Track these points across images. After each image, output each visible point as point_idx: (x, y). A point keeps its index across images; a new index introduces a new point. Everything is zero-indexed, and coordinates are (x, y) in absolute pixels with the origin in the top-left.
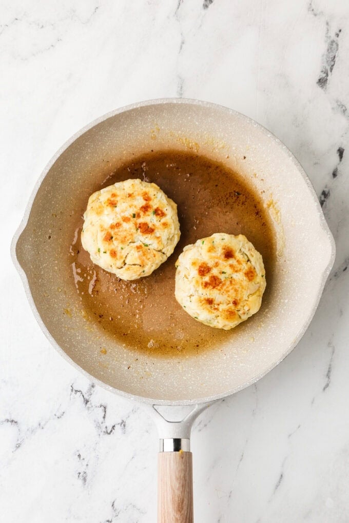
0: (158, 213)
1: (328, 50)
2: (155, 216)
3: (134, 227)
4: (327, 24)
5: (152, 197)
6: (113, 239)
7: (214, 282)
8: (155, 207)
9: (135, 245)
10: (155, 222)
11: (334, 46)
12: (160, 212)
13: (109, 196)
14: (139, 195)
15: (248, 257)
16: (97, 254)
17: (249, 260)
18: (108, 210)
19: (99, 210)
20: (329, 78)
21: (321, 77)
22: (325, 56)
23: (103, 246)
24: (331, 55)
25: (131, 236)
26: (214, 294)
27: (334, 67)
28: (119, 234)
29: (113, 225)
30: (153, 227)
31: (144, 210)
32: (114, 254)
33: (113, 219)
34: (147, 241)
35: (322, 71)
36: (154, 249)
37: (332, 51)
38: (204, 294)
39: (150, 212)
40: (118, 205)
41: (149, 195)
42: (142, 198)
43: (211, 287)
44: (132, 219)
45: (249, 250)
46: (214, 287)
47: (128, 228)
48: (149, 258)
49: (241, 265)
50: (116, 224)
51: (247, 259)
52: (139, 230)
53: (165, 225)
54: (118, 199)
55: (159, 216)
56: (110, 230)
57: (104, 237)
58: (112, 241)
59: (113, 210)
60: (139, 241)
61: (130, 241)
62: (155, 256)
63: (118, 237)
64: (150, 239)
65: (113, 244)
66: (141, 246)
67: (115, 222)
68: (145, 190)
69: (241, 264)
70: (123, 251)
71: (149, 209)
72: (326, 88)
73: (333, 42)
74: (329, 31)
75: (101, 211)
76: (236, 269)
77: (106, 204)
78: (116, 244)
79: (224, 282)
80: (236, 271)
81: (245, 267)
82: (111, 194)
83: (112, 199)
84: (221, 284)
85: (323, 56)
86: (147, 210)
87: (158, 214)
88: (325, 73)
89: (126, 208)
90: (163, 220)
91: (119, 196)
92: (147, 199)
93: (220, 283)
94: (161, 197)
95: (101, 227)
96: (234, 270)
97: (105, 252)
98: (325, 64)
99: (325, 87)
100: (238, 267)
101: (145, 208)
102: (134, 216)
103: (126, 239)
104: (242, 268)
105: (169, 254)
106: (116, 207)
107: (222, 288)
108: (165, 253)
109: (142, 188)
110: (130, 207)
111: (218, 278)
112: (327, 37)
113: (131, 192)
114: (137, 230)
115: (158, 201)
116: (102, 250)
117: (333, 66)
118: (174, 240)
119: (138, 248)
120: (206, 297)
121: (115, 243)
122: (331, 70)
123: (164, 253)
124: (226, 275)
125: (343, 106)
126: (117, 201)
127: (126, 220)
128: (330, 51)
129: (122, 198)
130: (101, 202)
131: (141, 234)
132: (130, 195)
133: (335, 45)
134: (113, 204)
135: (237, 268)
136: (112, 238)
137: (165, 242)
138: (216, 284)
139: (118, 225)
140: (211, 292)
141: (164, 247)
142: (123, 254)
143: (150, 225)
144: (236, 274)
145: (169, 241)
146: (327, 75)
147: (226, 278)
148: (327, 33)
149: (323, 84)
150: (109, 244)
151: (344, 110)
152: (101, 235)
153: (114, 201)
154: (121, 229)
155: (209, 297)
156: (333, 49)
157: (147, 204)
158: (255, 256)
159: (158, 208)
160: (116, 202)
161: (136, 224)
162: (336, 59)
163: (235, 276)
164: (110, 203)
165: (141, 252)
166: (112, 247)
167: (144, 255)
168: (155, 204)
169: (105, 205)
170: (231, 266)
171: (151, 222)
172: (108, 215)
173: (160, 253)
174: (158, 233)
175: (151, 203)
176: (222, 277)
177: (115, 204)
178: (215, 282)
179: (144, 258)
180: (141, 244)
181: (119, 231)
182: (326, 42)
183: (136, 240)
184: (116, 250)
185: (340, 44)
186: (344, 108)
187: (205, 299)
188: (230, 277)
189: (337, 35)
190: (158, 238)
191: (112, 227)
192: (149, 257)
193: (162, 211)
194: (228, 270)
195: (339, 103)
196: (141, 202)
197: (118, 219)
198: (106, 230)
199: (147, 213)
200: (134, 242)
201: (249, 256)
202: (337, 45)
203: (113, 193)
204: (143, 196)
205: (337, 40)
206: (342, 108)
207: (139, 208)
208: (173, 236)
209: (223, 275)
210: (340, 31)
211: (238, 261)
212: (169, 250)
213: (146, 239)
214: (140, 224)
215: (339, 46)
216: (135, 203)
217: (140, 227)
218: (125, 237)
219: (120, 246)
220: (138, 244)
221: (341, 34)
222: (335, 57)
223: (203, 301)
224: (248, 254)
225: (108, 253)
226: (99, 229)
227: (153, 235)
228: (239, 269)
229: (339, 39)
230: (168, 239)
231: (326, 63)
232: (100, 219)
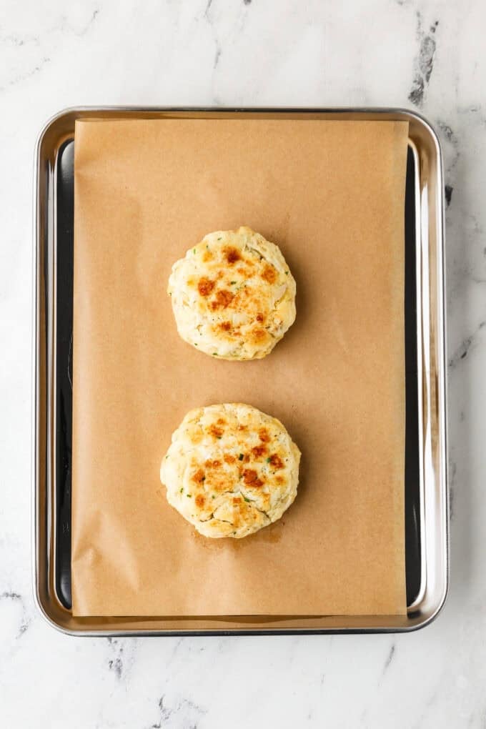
0: (275, 461)
1: (422, 51)
2: (269, 464)
3: (238, 473)
4: (418, 15)
5: (273, 438)
6: (205, 481)
7: (224, 301)
8: (273, 452)
9: (233, 495)
10: (267, 472)
11: (429, 46)
12: (277, 461)
13: (213, 420)
14: (254, 430)
15: (258, 252)
16: (178, 495)
17: (262, 257)
18: (208, 439)
19: (197, 436)
20: (425, 90)
21: (414, 89)
22: (418, 60)
23: (189, 487)
24: (427, 58)
25: (230, 484)
26: (229, 315)
27: (432, 73)
28: (215, 476)
29: (210, 463)
30: (263, 480)
31: (256, 453)
32: (200, 501)
33: (212, 454)
34: (249, 496)
35: (415, 81)
36: (256, 508)
37: (427, 52)
38: (216, 318)
39: (265, 457)
40: (224, 436)
41: (269, 434)
42: (258, 436)
43: (221, 307)
44: (237, 460)
45: (258, 243)
46: (226, 306)
47: (228, 472)
48: (247, 519)
49: (254, 267)
50: (215, 462)
51: (259, 257)
52: (243, 479)
53: (280, 480)
54: (226, 428)
55: (274, 467)
56: (204, 468)
57: (193, 474)
58: (203, 484)
59: (215, 442)
60: (239, 493)
61: (228, 490)
62: (255, 518)
63: (212, 480)
64: (254, 495)
65: (203, 488)
66: (240, 499)
67: (214, 458)
68: (264, 425)
69: (253, 265)
70: (214, 501)
71: (263, 454)
72: (422, 105)
73: (427, 39)
74: (421, 25)
75: (198, 438)
76: (248, 273)
77: (208, 431)
78: (207, 489)
79: (237, 296)
80: (250, 276)
81: (260, 268)
82: (218, 418)
83: (218, 426)
84: (234, 300)
85: (415, 59)
86: (260, 455)
87: (274, 464)
88: (419, 83)
89: (234, 443)
90: (279, 473)
91: (228, 424)
92: (265, 438)
93: (233, 297)
94: (284, 441)
95: (193, 460)
96: (246, 275)
97: (189, 496)
98: (419, 71)
99: (420, 103)
100: (250, 269)
101: (259, 451)
102: (241, 457)
103: (223, 486)
104: (256, 269)
105: (273, 520)
106: (220, 438)
107: (236, 304)
108: (270, 516)
109: (261, 421)
110: (239, 443)
111: (228, 293)
112: (419, 33)
113: (244, 424)
114: (241, 477)
115: (278, 444)
116: (186, 492)
117: (429, 73)
118: (286, 503)
119: (236, 501)
120: (220, 322)
121: (207, 487)
122: (428, 78)
123: (268, 516)
124: (237, 285)
125: (447, 127)
126: (224, 431)
127: (229, 459)
128: (424, 52)
129: (231, 429)
130: (201, 426)
131: (244, 484)
132: (242, 428)
133: (430, 44)
134: (217, 434)
135: (249, 271)
136: (204, 479)
137: (273, 503)
138: (227, 301)
139: (217, 464)
140: (224, 313)
141: (270, 509)
142: (213, 504)
143: (260, 476)
144: (249, 280)
145: (280, 503)
146: (422, 86)
147: (238, 289)
148: (419, 28)
149: (417, 99)
150: (198, 487)
151: (449, 134)
152: (190, 472)
153: (219, 429)
154: (219, 471)
155: (223, 321)
156: (428, 49)
157: (262, 446)
158: (268, 249)
159: (276, 454)
160: (221, 431)
161: (241, 469)
162: (434, 63)
163: (249, 283)
164: (212, 431)
165: (238, 507)
166: (201, 492)
167: (241, 513)
168: (273, 448)
169: (206, 432)
170: (241, 271)
171: (262, 471)
172: (206, 446)
173: (263, 515)
174: (267, 489)
175: (269, 446)
176: (233, 289)
177: (220, 434)
178: (225, 299)
179: (241, 516)
180: (241, 496)
181: (216, 473)
182: (417, 40)
183: (235, 491)
184: (205, 497)
185: (438, 42)
186: (448, 131)
187: (219, 326)
188: (243, 286)
189: (433, 30)
190: (266, 495)
191: (208, 465)
192: (247, 516)
193: (280, 461)
194: (238, 278)
195: (441, 125)
196: (255, 441)
197: (219, 455)
198: (198, 466)
199: (260, 458)
200: (231, 492)
201: (261, 252)
202: (434, 43)
203: (221, 418)
204: (260, 433)
205: (433, 37)
206: (446, 130)
207: (250, 449)
208: (286, 497)
209: (234, 286)
210: (437, 23)
211: (248, 262)
212: (276, 514)
213: (250, 493)
214: (246, 471)
215: (437, 45)
216: (248, 440)
217: (245, 475)
218: (222, 483)
219: (213, 493)
220: (237, 495)
221: (438, 28)
222: (431, 60)
223: (216, 328)
224: (258, 249)
225: (194, 498)
226: (189, 462)
227: (260, 491)
228: (252, 272)
229: (435, 35)
230: (279, 500)
231: (419, 69)
232: (194, 449)
